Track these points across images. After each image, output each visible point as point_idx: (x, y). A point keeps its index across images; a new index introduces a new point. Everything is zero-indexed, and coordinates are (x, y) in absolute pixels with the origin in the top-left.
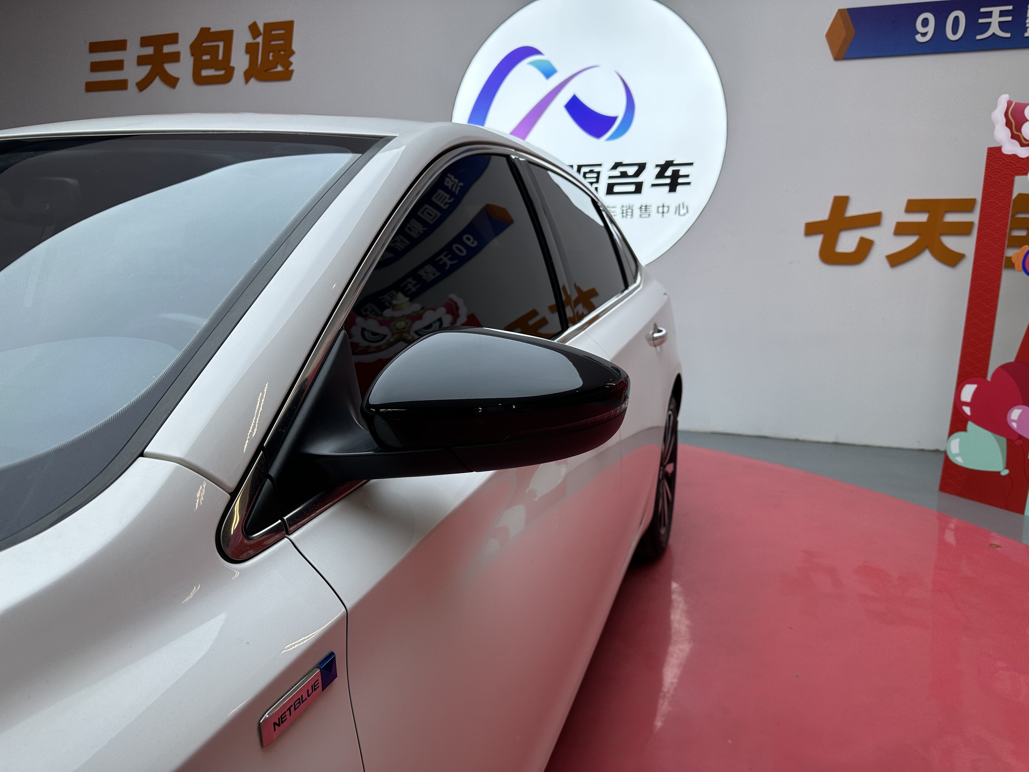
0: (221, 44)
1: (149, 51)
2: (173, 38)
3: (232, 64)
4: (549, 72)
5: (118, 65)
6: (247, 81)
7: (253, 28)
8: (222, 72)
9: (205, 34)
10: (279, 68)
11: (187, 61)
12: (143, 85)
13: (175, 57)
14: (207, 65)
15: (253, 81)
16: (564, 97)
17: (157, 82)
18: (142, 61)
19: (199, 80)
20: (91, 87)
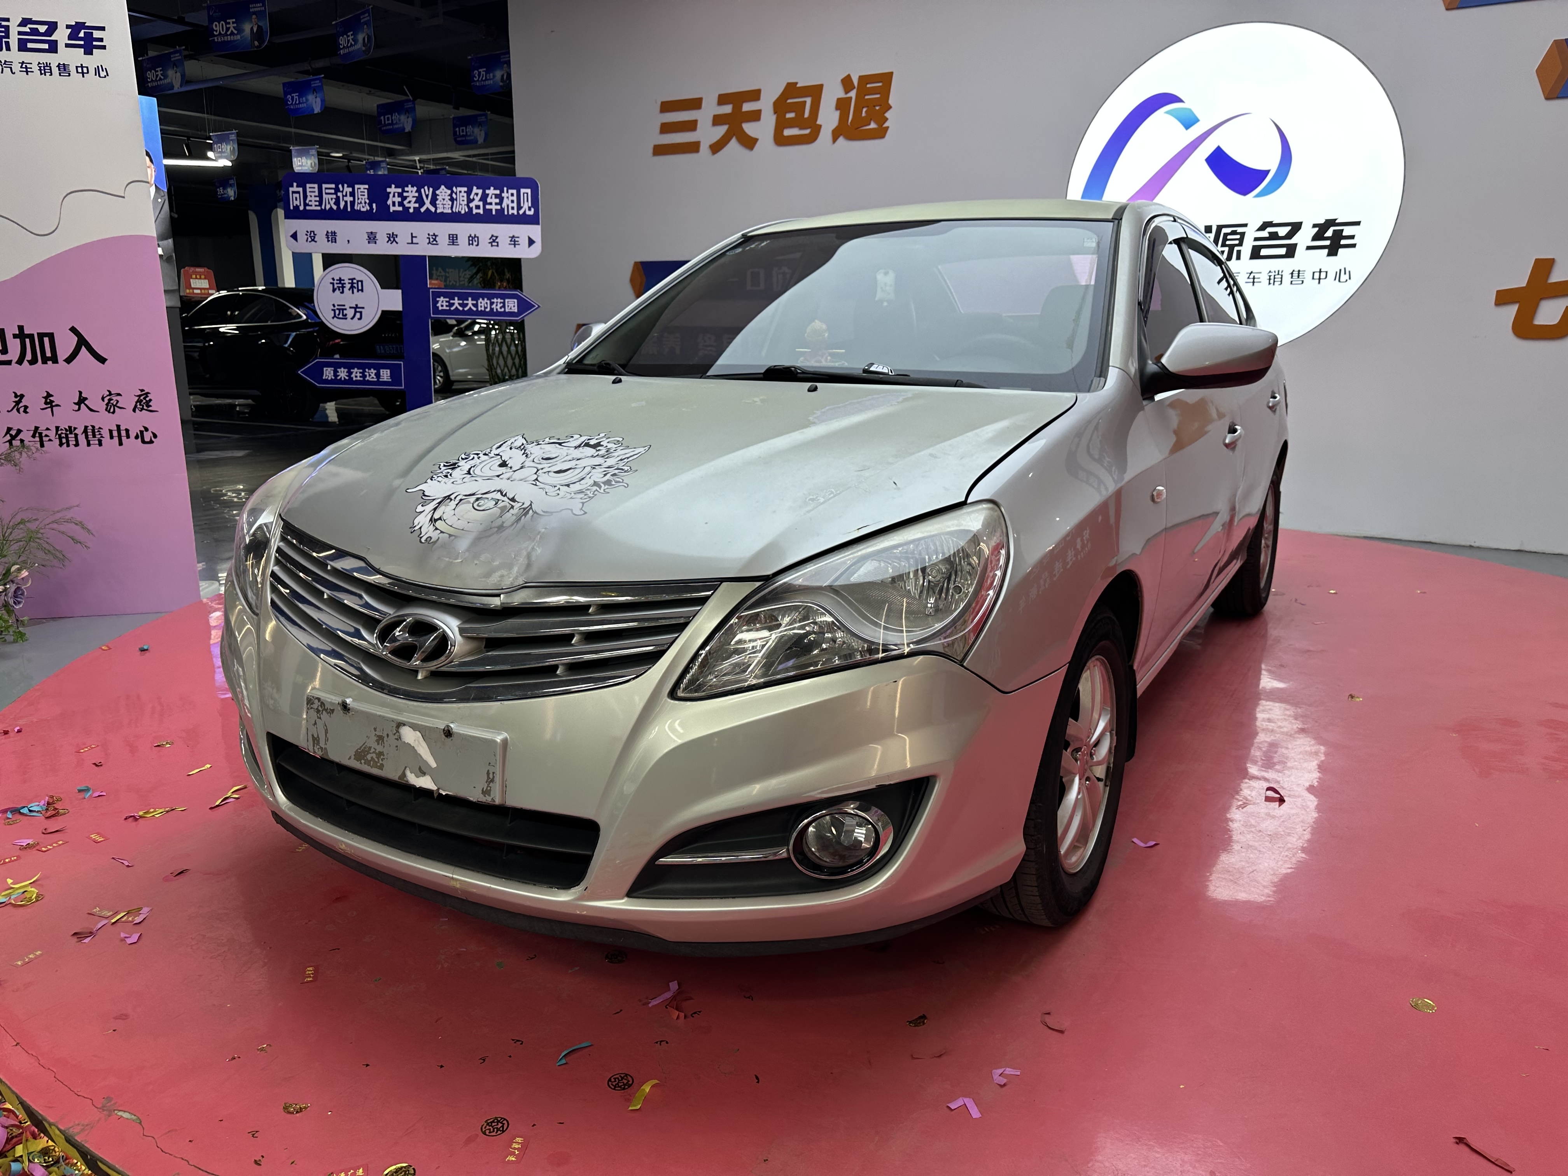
0: (808, 100)
1: (727, 109)
2: (755, 95)
3: (818, 122)
4: (1189, 121)
5: (691, 126)
6: (835, 140)
7: (847, 83)
8: (807, 131)
9: (791, 89)
10: (873, 125)
11: (769, 119)
12: (716, 148)
13: (755, 116)
14: (791, 124)
15: (841, 140)
16: (1206, 149)
17: (734, 143)
18: (718, 120)
19: (780, 140)
20: (660, 150)
